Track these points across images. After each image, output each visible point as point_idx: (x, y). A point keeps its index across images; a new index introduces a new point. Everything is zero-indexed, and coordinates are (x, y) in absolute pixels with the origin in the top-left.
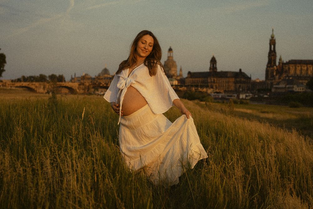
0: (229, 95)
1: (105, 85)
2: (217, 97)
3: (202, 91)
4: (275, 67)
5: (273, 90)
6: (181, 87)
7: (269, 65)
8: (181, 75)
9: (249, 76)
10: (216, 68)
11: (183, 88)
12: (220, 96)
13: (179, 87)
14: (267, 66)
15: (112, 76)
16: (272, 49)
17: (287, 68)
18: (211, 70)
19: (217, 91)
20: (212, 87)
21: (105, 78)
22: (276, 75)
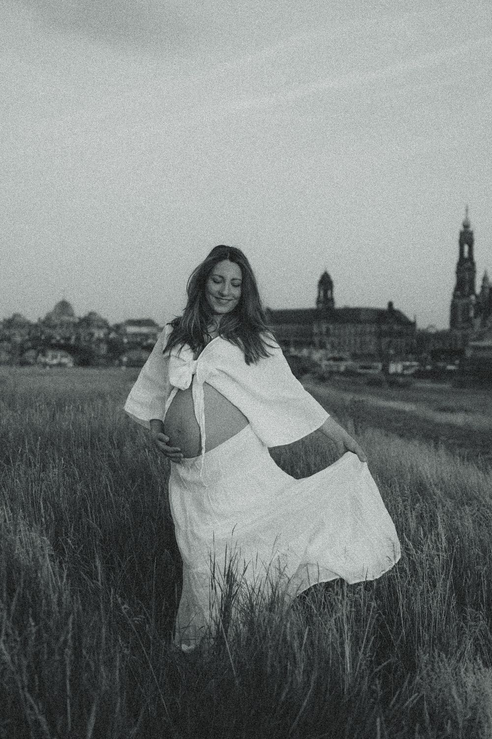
0: (362, 364)
1: (62, 342)
2: (335, 369)
3: (299, 355)
4: (473, 297)
5: (469, 353)
7: (459, 293)
9: (412, 319)
10: (332, 300)
12: (342, 369)
14: (455, 296)
15: (79, 318)
16: (466, 254)
18: (321, 305)
19: (336, 354)
20: (322, 346)
21: (62, 325)
22: (475, 317)
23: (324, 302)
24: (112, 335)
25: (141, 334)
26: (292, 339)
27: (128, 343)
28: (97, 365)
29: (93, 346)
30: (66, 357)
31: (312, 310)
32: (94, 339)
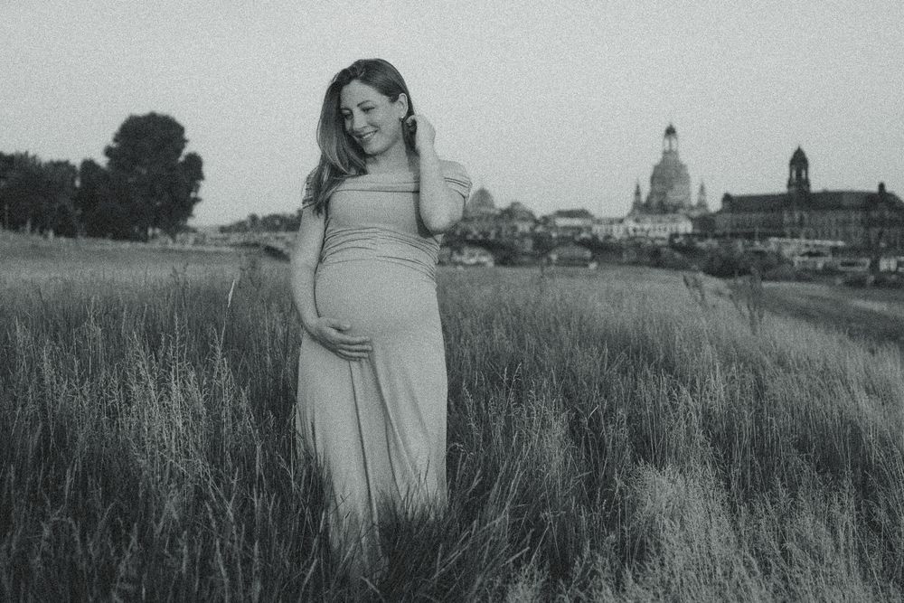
0: (846, 260)
1: (480, 237)
2: (810, 267)
3: (765, 250)
6: (702, 241)
8: (702, 205)
10: (807, 182)
11: (710, 241)
12: (820, 266)
13: (695, 239)
15: (501, 210)
18: (793, 189)
19: (812, 248)
21: (480, 219)
23: (796, 185)
24: (539, 229)
25: (573, 228)
26: (757, 230)
27: (558, 238)
28: (521, 264)
29: (517, 242)
30: (484, 255)
31: (782, 195)
32: (517, 234)
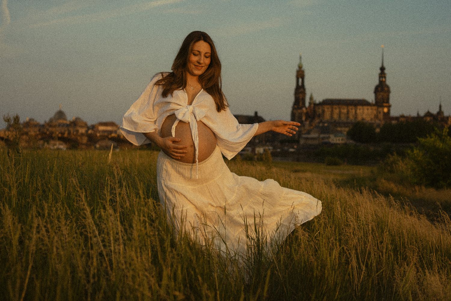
1: (60, 135)
4: (304, 109)
7: (296, 106)
14: (294, 108)
15: (70, 121)
16: (300, 84)
17: (320, 111)
21: (59, 125)
22: (306, 120)
24: (90, 132)
25: (107, 131)
27: (100, 136)
28: (82, 149)
29: (79, 138)
30: (62, 144)
32: (79, 134)
